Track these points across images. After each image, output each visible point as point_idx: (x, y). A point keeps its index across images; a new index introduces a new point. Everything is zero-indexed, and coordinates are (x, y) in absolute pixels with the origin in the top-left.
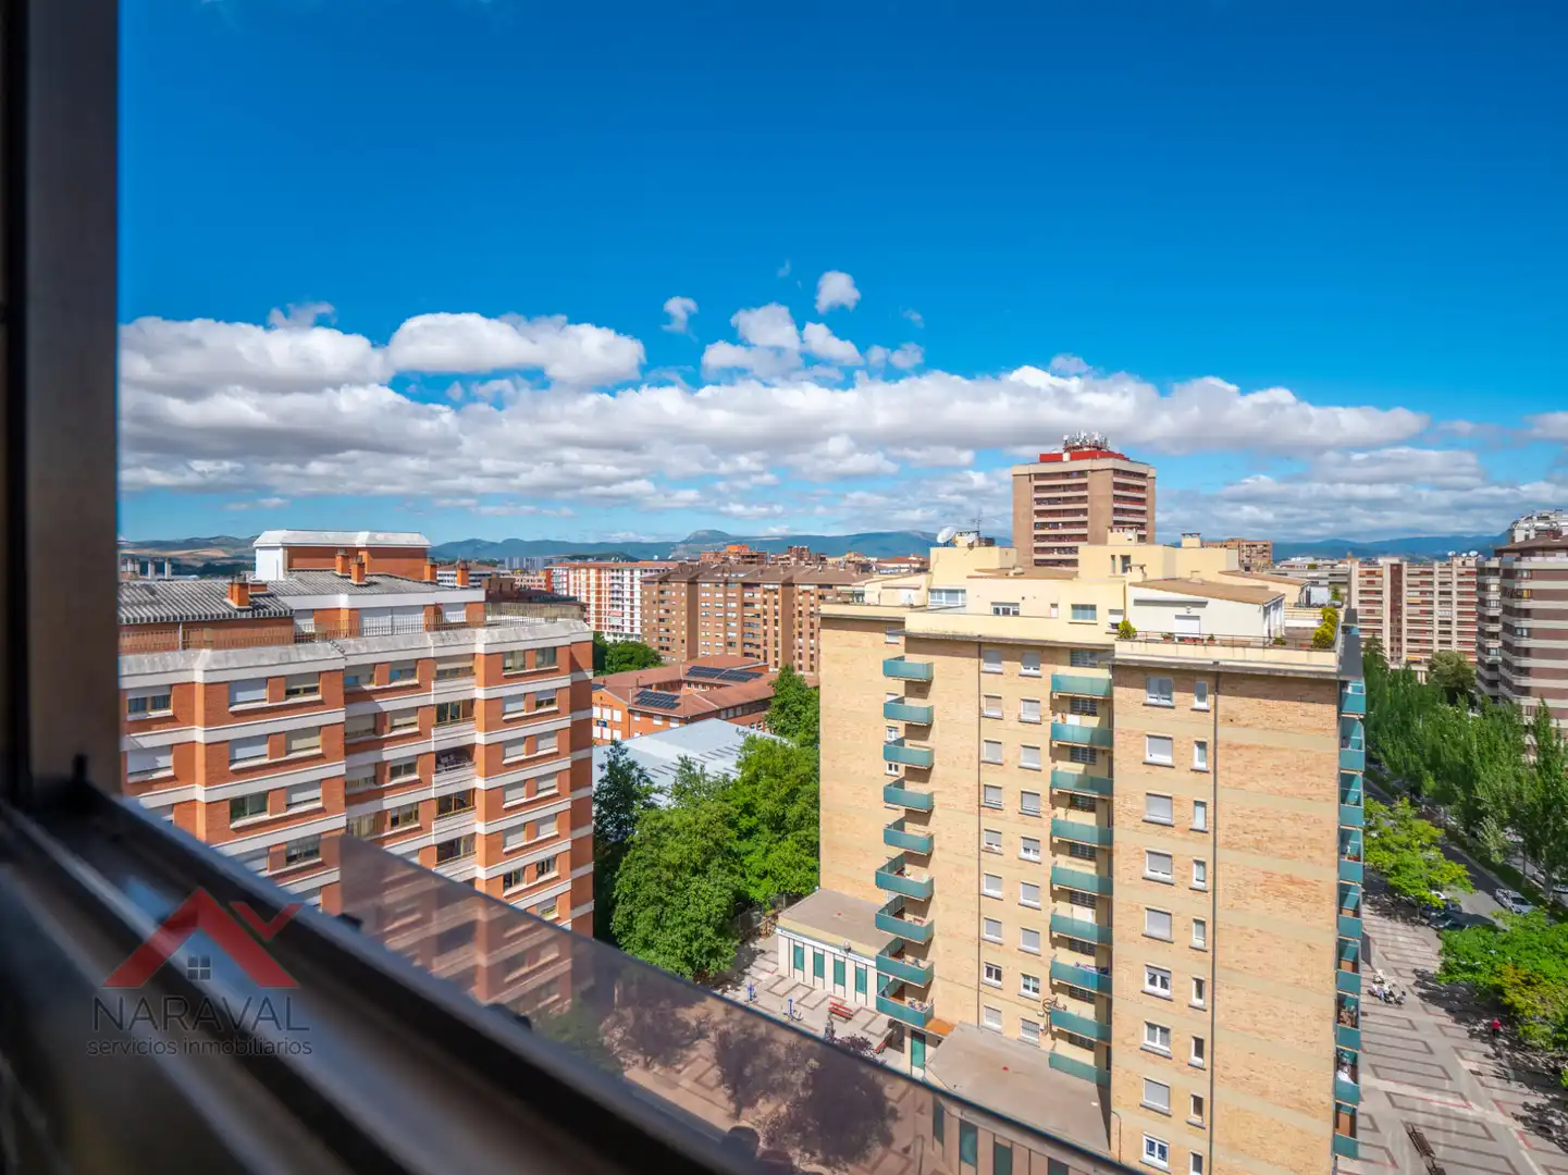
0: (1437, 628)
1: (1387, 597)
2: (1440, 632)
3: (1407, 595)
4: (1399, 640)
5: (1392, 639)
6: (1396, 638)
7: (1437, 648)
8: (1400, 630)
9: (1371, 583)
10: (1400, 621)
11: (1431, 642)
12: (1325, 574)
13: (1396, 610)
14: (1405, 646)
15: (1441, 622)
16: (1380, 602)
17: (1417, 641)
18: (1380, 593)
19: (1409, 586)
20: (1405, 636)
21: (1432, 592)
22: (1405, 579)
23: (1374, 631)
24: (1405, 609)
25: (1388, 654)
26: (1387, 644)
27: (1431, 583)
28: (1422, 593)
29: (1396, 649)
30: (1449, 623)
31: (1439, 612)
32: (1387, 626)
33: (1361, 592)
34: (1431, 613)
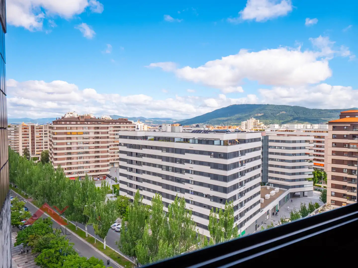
0: (44, 144)
1: (30, 136)
2: (45, 145)
3: (37, 134)
4: (34, 148)
5: (32, 148)
6: (33, 148)
7: (44, 150)
8: (34, 145)
9: (26, 131)
10: (34, 142)
11: (42, 148)
12: (13, 129)
13: (33, 139)
14: (36, 150)
15: (45, 142)
16: (28, 137)
17: (39, 148)
18: (28, 134)
19: (36, 132)
20: (36, 147)
21: (42, 134)
22: (35, 130)
23: (26, 146)
24: (36, 139)
25: (31, 153)
26: (30, 150)
27: (42, 131)
28: (40, 134)
29: (33, 151)
30: (47, 142)
31: (44, 139)
32: (30, 144)
33: (23, 134)
34: (42, 140)
